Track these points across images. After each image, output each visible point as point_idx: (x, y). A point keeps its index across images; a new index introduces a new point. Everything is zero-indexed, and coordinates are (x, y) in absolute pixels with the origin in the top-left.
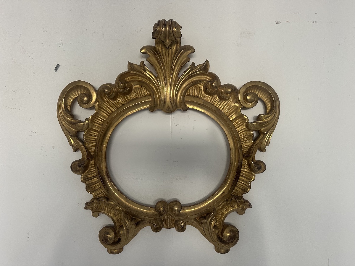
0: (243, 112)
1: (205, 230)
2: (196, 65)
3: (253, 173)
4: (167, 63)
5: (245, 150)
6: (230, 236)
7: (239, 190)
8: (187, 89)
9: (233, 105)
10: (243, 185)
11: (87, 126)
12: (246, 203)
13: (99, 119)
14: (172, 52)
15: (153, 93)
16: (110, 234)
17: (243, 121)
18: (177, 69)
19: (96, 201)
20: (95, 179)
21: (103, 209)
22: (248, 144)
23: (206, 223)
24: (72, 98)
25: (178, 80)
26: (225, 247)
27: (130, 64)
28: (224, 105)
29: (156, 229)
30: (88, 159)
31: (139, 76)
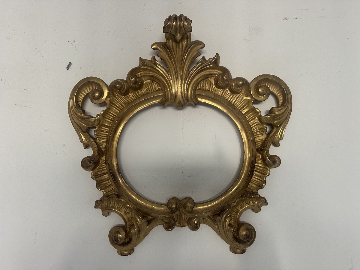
0: (255, 106)
1: (220, 229)
2: (206, 60)
3: (268, 168)
4: (178, 57)
5: (258, 144)
6: (246, 235)
7: (254, 185)
8: (197, 83)
9: (245, 98)
10: (258, 181)
11: (98, 123)
12: (262, 200)
13: (111, 114)
14: (182, 47)
15: (164, 87)
16: (121, 233)
17: (255, 114)
18: (188, 63)
19: (106, 198)
20: (106, 176)
21: (114, 207)
22: (261, 138)
23: (220, 220)
24: (83, 94)
25: (189, 74)
26: (242, 246)
27: (141, 60)
28: (236, 98)
29: (169, 227)
30: (99, 154)
31: (150, 70)
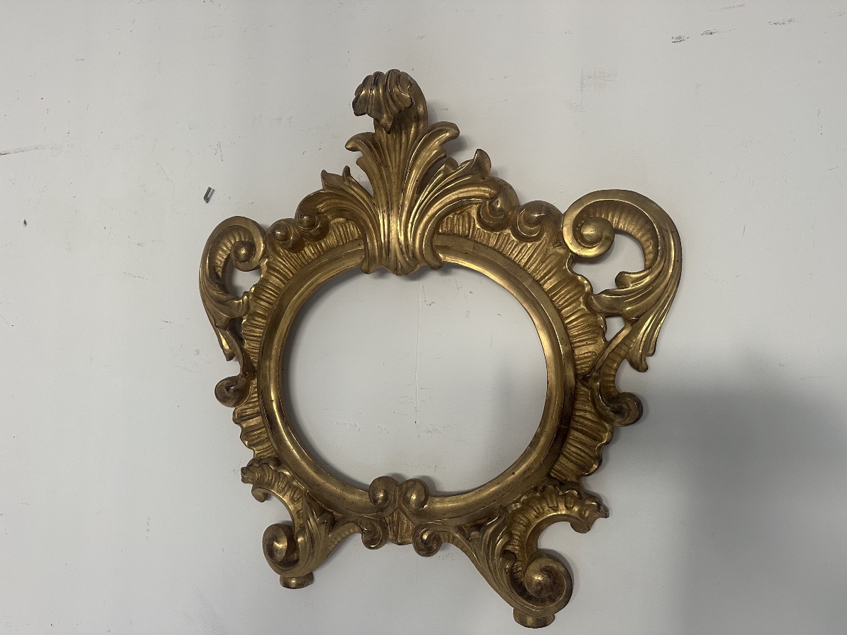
2: (458, 165)
3: (607, 425)
4: (397, 164)
5: (582, 364)
6: (541, 583)
7: (571, 465)
8: (440, 220)
9: (552, 251)
10: (583, 454)
11: (246, 308)
13: (269, 291)
14: (408, 140)
15: (364, 231)
16: (279, 539)
17: (579, 290)
18: (416, 177)
20: (260, 419)
22: (591, 348)
23: (480, 541)
24: (223, 251)
25: (417, 201)
27: (325, 175)
28: (530, 252)
29: (373, 541)
30: (245, 374)
31: (340, 197)
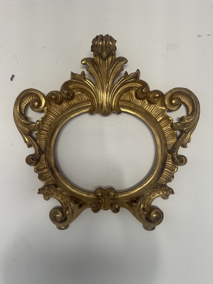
0: (169, 114)
1: (135, 212)
2: (129, 74)
3: (176, 166)
4: (104, 72)
5: (169, 146)
6: (156, 217)
7: (164, 179)
8: (121, 95)
9: (160, 108)
10: (168, 175)
11: (38, 127)
12: (170, 190)
13: (48, 120)
14: (108, 63)
15: (92, 98)
16: (58, 214)
17: (169, 121)
18: (112, 78)
19: (46, 188)
20: (46, 170)
21: (53, 194)
22: (172, 141)
23: (136, 206)
24: (25, 103)
25: (113, 87)
26: (152, 225)
27: (73, 74)
28: (152, 108)
29: (96, 210)
30: (40, 153)
31: (80, 84)
